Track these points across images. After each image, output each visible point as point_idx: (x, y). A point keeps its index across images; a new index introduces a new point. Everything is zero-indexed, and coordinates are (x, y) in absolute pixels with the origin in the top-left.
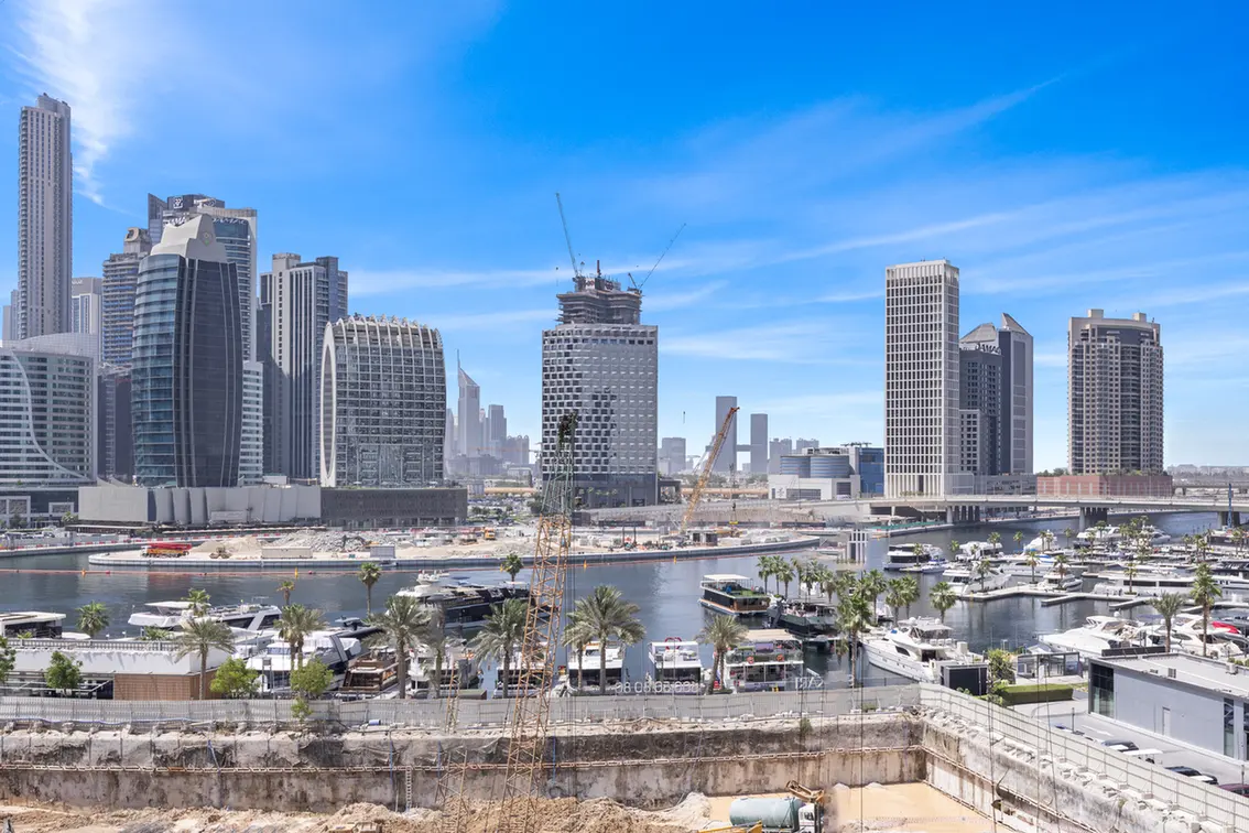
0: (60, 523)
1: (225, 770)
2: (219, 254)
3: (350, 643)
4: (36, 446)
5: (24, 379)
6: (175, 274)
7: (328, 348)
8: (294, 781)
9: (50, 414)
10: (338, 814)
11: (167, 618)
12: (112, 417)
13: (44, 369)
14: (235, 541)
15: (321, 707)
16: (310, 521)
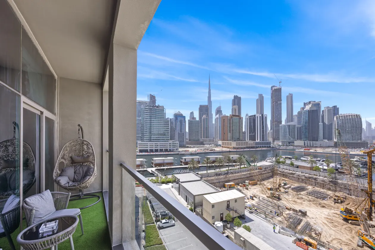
0: (292, 146)
1: (315, 181)
2: (315, 108)
3: (339, 166)
4: (289, 136)
5: (287, 128)
6: (308, 112)
8: (328, 186)
9: (290, 132)
10: (337, 193)
11: (306, 159)
12: (299, 132)
13: (290, 127)
14: (318, 149)
15: (333, 175)
16: (332, 147)
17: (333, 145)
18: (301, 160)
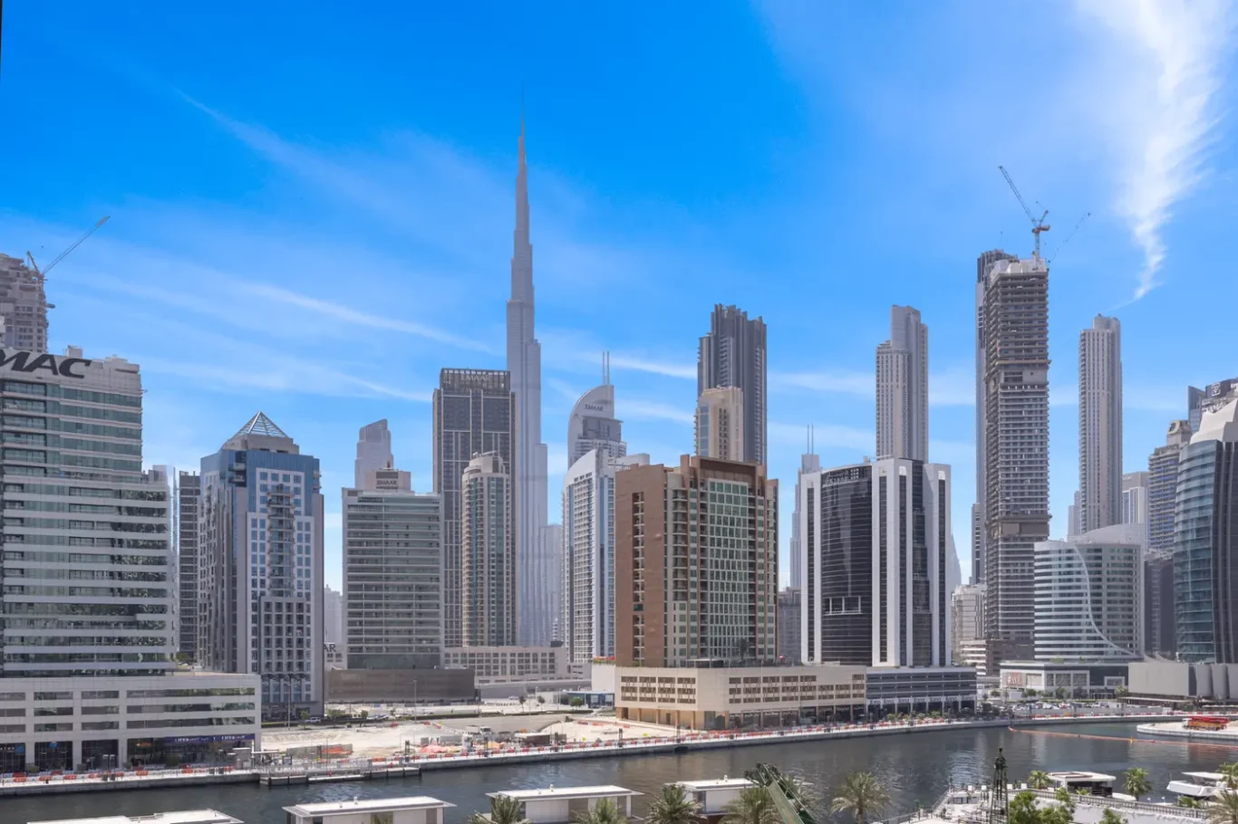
0: (1112, 696)
4: (1094, 627)
5: (1084, 568)
6: (1212, 459)
9: (1104, 598)
11: (1203, 788)
12: (1157, 593)
13: (1100, 558)
18: (1172, 796)
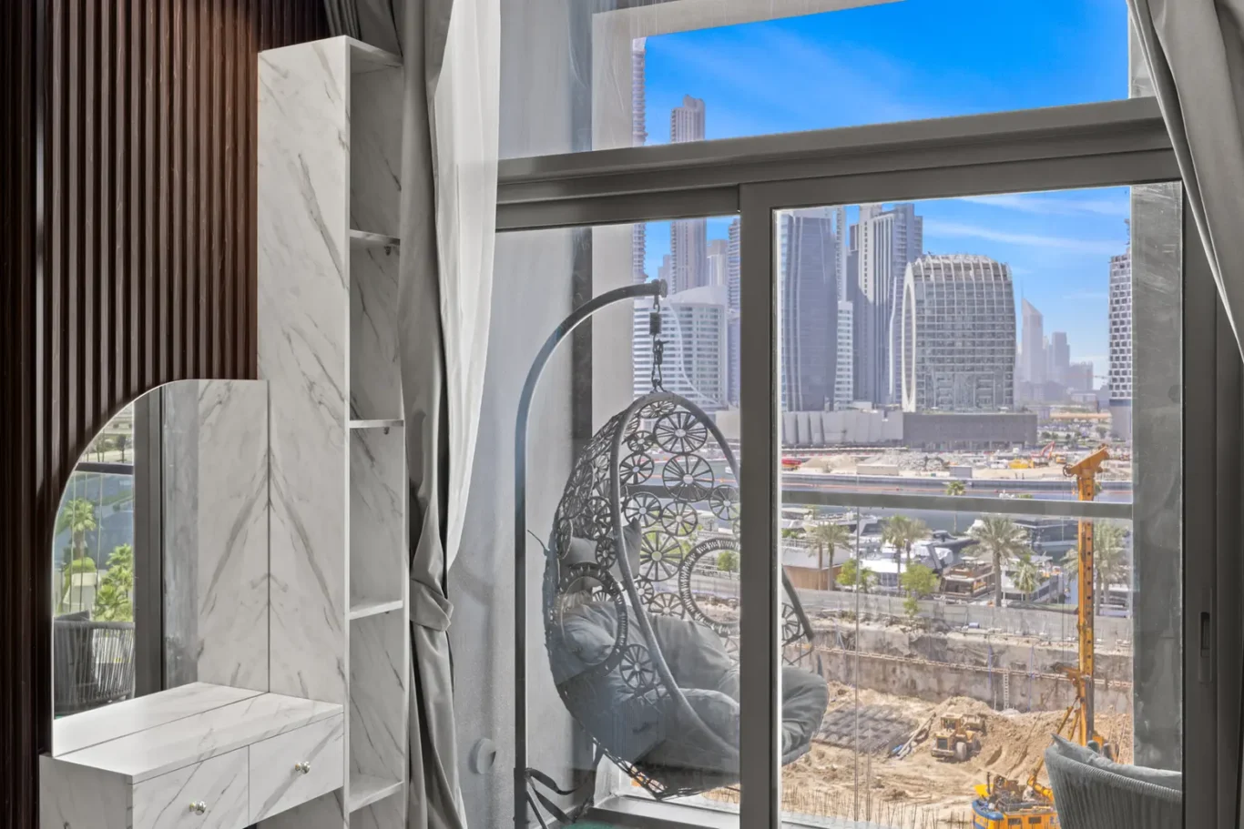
1: (849, 652)
3: (943, 553)
4: (685, 379)
5: (678, 326)
7: (908, 287)
8: (906, 670)
9: (695, 353)
10: (944, 704)
11: (793, 521)
13: (691, 316)
14: (834, 458)
15: (927, 606)
16: (895, 443)
17: (900, 437)
